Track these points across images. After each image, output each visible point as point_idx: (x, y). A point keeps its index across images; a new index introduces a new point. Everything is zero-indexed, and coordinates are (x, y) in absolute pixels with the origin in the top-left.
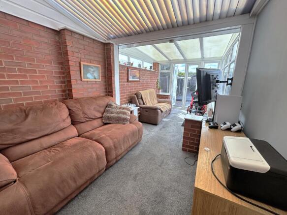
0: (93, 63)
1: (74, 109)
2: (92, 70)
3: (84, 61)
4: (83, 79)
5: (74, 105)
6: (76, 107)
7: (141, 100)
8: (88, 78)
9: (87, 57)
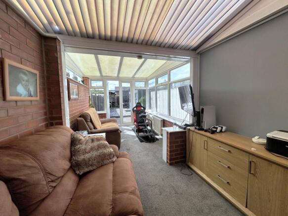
0: (25, 65)
1: (22, 175)
2: (25, 78)
3: (9, 58)
4: (9, 97)
5: (17, 161)
6: (25, 166)
7: (90, 124)
8: (18, 94)
9: (14, 50)
